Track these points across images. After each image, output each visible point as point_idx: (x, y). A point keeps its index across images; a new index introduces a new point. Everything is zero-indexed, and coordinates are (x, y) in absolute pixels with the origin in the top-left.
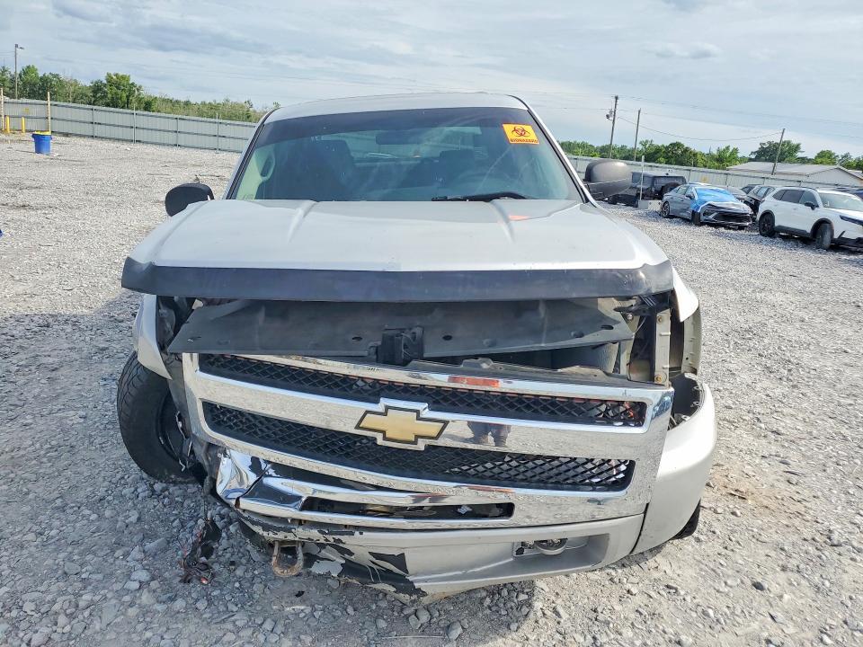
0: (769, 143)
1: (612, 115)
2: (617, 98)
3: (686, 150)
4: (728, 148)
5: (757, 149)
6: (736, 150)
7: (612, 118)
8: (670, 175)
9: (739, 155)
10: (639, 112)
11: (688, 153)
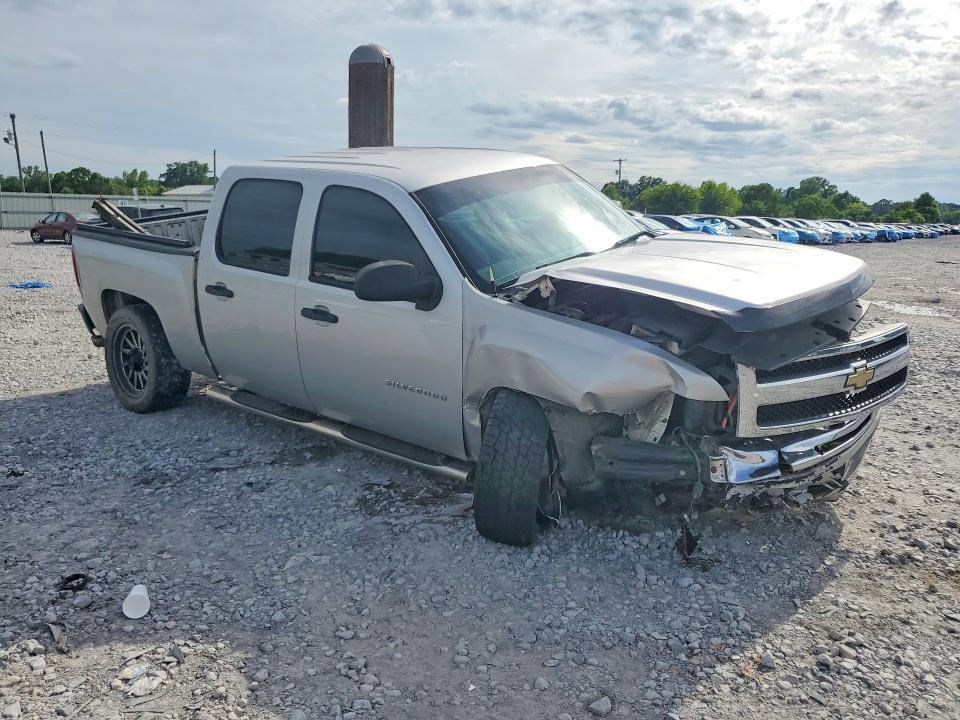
0: (177, 164)
1: (11, 137)
2: (13, 117)
3: (95, 176)
4: (135, 171)
5: (165, 172)
6: (144, 174)
7: (13, 142)
8: (167, 206)
9: (149, 179)
10: (41, 133)
11: (98, 180)
